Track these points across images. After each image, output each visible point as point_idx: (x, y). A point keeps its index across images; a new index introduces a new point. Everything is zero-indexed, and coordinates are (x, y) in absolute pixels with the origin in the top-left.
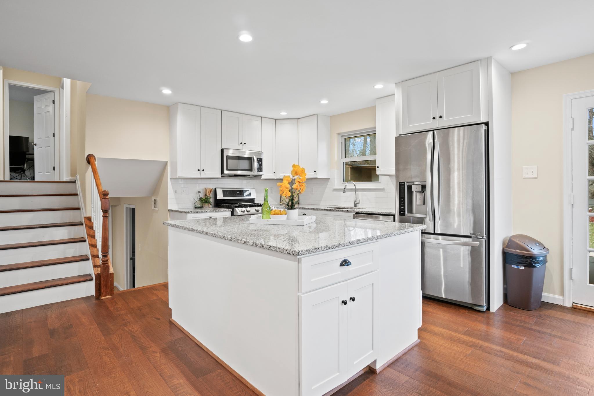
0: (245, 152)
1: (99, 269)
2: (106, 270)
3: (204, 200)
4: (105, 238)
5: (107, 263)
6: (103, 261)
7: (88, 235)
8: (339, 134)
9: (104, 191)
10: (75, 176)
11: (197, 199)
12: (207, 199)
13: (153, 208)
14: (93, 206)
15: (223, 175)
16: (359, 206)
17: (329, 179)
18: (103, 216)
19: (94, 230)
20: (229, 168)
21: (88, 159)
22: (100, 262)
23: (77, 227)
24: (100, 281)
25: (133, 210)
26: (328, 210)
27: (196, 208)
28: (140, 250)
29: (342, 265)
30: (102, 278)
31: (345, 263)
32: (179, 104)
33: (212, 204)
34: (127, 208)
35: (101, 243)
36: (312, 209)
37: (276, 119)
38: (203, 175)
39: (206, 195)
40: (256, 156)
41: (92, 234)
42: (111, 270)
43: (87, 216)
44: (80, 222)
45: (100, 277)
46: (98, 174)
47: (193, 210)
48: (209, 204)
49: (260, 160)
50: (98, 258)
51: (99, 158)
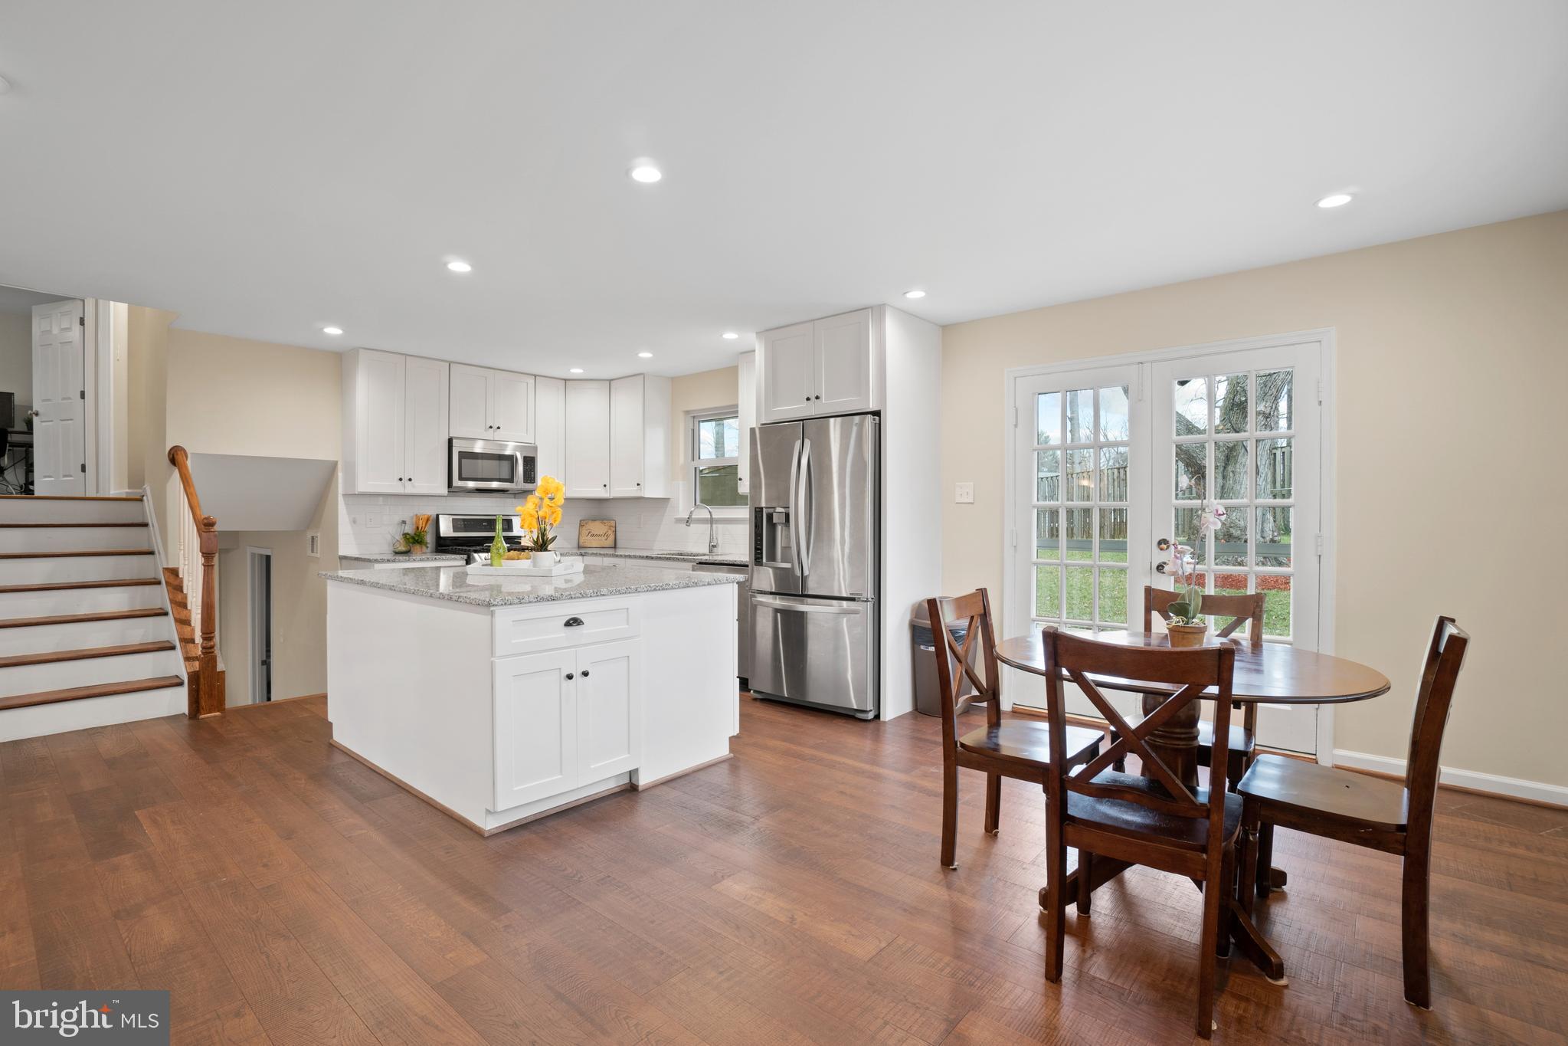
0: (507, 445)
1: (197, 664)
2: (210, 665)
3: (413, 538)
4: (208, 604)
5: (213, 652)
6: (203, 648)
7: (172, 601)
8: (687, 412)
9: (205, 518)
10: (140, 487)
11: (399, 537)
12: (419, 536)
13: (309, 553)
14: (182, 548)
15: (451, 490)
16: (718, 550)
17: (669, 499)
18: (203, 565)
19: (185, 592)
20: (463, 476)
21: (171, 456)
22: (199, 652)
23: (147, 588)
24: (198, 685)
25: (268, 558)
26: (652, 558)
27: (397, 553)
28: (282, 640)
29: (568, 624)
30: (202, 680)
31: (573, 622)
32: (361, 350)
33: (428, 545)
34: (253, 555)
35: (200, 616)
36: (626, 556)
37: (565, 380)
38: (409, 489)
39: (418, 528)
40: (521, 452)
41: (180, 600)
42: (220, 667)
43: (170, 566)
44: (155, 578)
45: (198, 677)
46: (193, 485)
47: (390, 557)
48: (424, 547)
49: (530, 462)
50: (193, 645)
51: (192, 454)
